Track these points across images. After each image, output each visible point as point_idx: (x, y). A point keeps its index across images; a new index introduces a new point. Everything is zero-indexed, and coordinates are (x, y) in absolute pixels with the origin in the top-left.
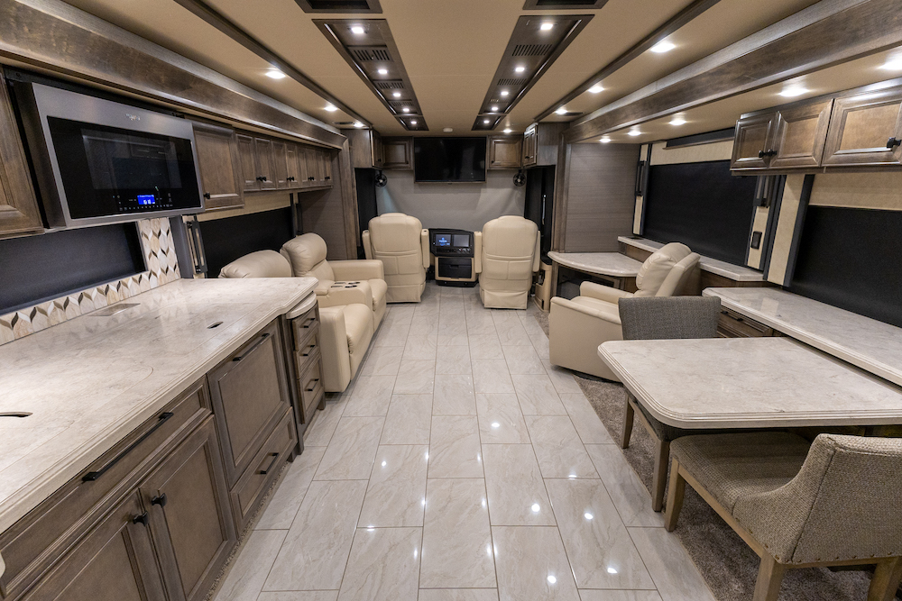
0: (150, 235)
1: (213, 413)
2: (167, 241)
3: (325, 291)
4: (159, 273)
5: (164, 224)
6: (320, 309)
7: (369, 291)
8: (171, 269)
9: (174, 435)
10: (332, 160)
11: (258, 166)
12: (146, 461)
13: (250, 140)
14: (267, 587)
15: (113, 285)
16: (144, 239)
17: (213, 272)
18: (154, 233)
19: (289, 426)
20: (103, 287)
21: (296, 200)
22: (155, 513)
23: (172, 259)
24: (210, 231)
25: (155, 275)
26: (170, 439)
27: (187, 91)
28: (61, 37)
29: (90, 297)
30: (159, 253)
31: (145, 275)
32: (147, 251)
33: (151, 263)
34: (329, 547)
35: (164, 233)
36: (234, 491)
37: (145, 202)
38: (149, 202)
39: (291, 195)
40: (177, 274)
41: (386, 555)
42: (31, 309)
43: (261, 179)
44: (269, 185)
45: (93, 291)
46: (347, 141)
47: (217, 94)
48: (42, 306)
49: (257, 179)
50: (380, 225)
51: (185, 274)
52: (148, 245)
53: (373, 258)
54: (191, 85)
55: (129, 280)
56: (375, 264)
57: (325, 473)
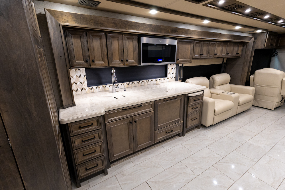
0: (170, 69)
1: (154, 111)
2: (174, 71)
3: (219, 93)
4: (170, 78)
5: (174, 66)
6: (204, 97)
7: (238, 98)
8: (173, 78)
9: (143, 111)
10: (243, 47)
11: (202, 50)
12: (135, 113)
13: (200, 43)
14: (154, 157)
15: (158, 79)
16: (168, 70)
17: (184, 81)
19: (180, 126)
20: (156, 79)
21: (225, 61)
22: (134, 124)
23: (174, 75)
24: (186, 69)
26: (141, 111)
27: (176, 32)
28: (147, 27)
29: (153, 81)
30: (171, 73)
31: (166, 78)
32: (168, 72)
33: (168, 75)
34: (171, 160)
35: (174, 68)
36: (156, 132)
37: (159, 60)
38: (160, 60)
39: (224, 59)
40: (174, 79)
41: (181, 173)
42: (142, 81)
43: (201, 55)
44: (218, 56)
45: (154, 80)
46: (253, 39)
47: (186, 31)
48: (144, 81)
49: (200, 54)
50: (260, 73)
51: (176, 80)
52: (169, 71)
53: (253, 86)
54: (178, 31)
55: (162, 79)
56: (250, 88)
57: (185, 144)
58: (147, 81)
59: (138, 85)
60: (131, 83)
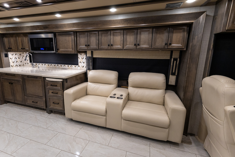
0: (81, 58)
1: (22, 81)
2: (84, 60)
4: (81, 66)
5: (85, 56)
15: (70, 66)
16: (79, 59)
18: (82, 58)
19: (43, 102)
23: (85, 64)
25: (80, 67)
30: (82, 62)
31: (77, 66)
32: (79, 61)
33: (79, 64)
35: (84, 58)
55: (73, 66)
58: (60, 65)
59: (54, 67)
60: (44, 64)
